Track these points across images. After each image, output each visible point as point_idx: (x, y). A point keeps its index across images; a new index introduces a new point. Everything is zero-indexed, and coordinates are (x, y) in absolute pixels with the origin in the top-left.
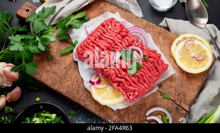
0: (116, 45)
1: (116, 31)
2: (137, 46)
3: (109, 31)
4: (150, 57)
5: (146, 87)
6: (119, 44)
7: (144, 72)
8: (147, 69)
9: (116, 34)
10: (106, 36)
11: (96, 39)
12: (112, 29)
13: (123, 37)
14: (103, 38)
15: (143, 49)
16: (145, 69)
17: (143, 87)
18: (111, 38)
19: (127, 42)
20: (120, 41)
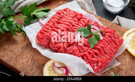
0: (74, 26)
1: (71, 16)
2: (93, 25)
3: (65, 16)
4: (106, 32)
5: (107, 58)
6: (76, 25)
7: (104, 45)
8: (106, 42)
9: (72, 18)
10: (63, 20)
11: (54, 23)
12: (67, 15)
13: (79, 20)
14: (61, 21)
15: (98, 27)
16: (104, 42)
17: (105, 57)
18: (68, 21)
19: (83, 23)
20: (76, 23)
